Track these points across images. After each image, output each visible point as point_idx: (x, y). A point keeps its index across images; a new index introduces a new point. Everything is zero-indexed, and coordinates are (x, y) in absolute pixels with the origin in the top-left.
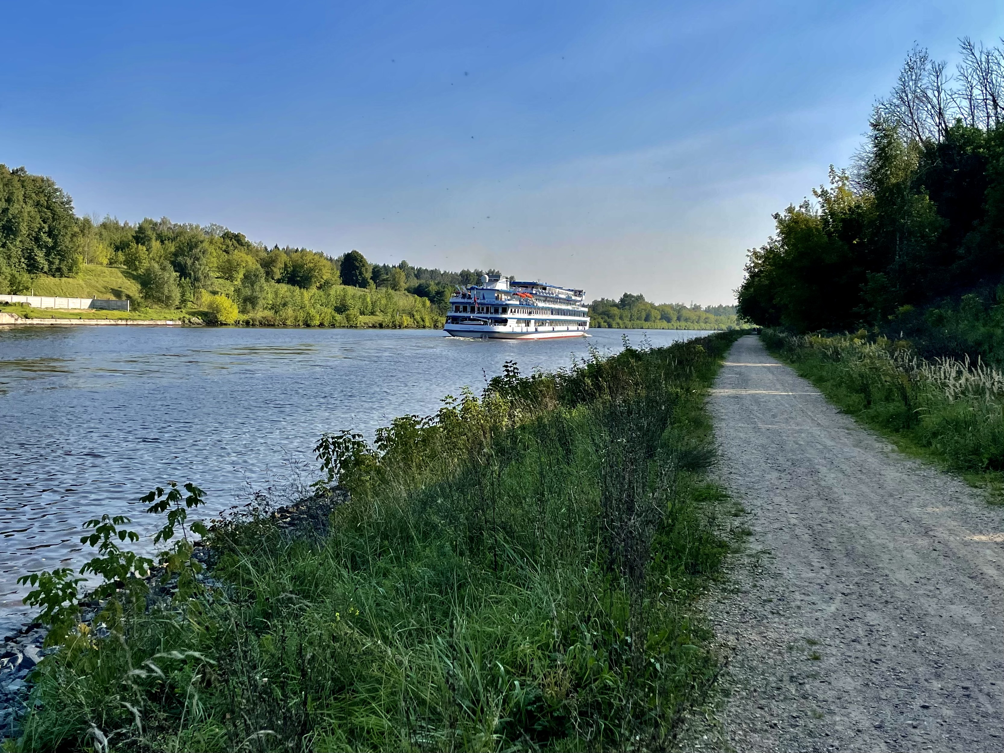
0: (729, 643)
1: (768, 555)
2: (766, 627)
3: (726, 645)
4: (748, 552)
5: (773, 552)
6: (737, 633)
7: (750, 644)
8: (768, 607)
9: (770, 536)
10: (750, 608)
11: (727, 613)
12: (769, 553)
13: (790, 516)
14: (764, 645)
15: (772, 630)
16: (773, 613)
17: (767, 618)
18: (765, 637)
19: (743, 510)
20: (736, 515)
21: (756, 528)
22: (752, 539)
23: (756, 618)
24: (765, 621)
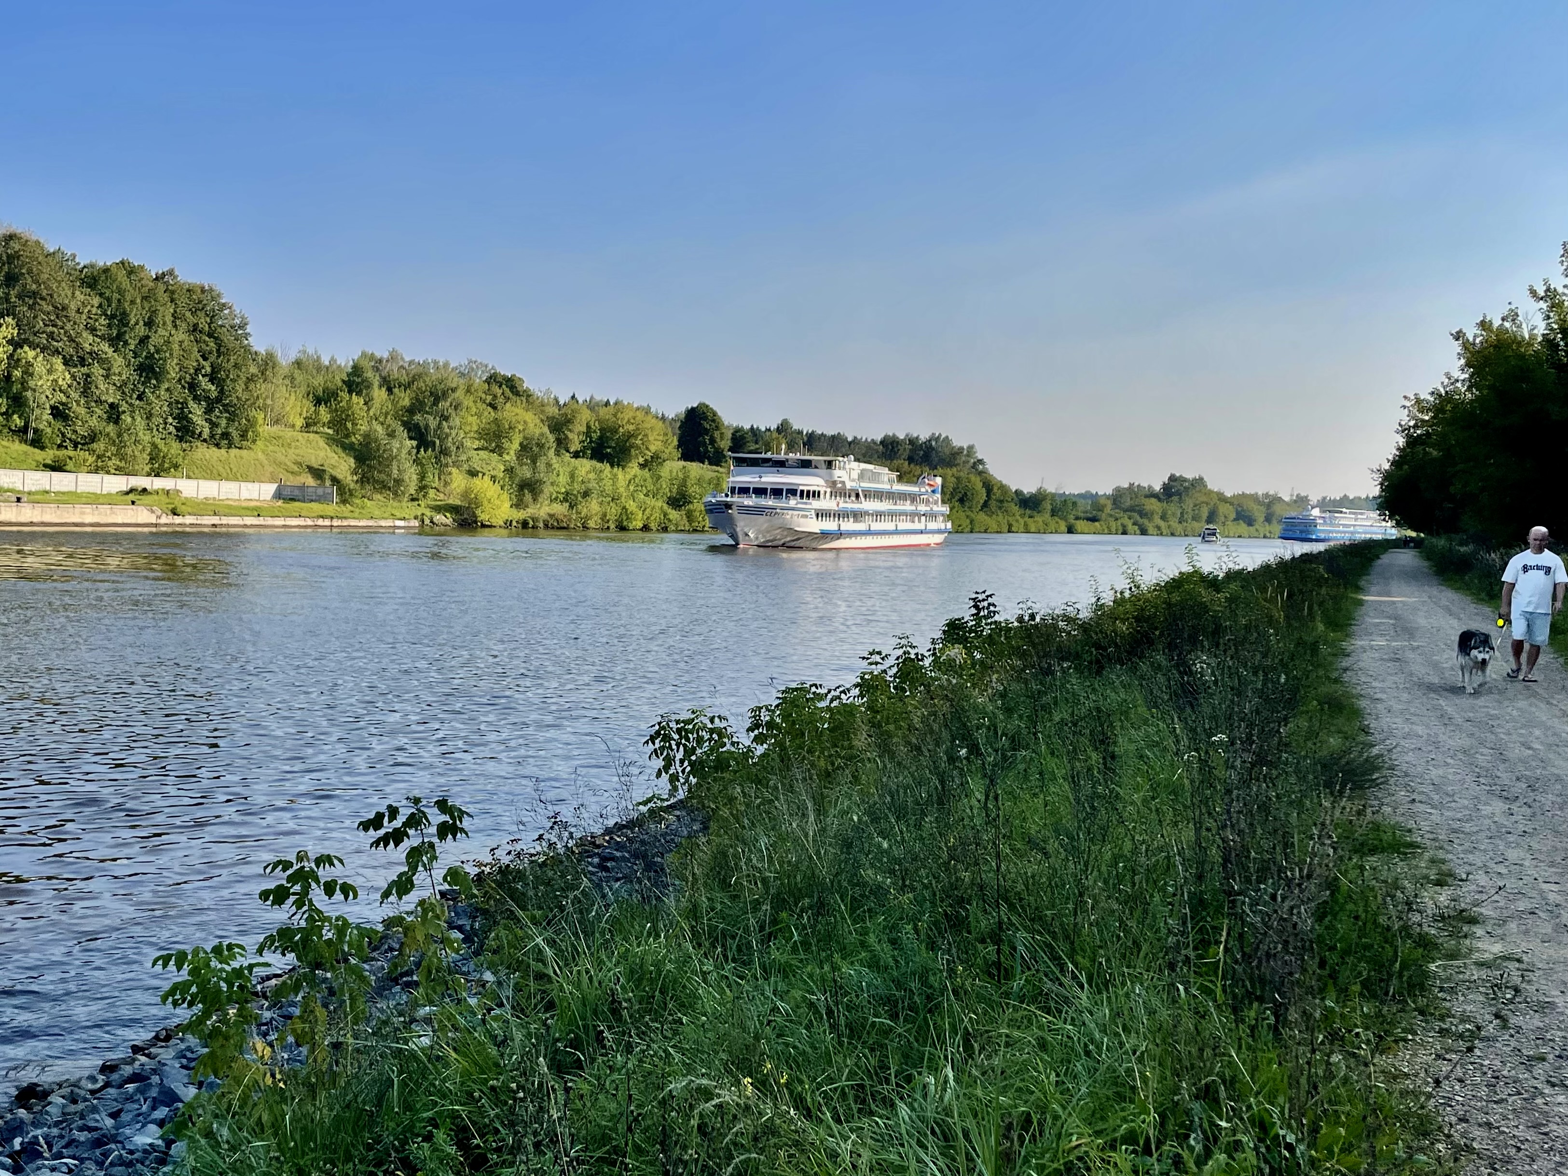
0: (1475, 1145)
1: (1517, 965)
2: (1545, 1114)
3: (1469, 1149)
4: (1476, 956)
5: (1525, 958)
6: (1489, 1125)
7: (1519, 1149)
8: (1539, 1070)
9: (1513, 926)
10: (1505, 1073)
11: (1461, 1081)
12: (1519, 961)
13: (1545, 886)
14: (1547, 1152)
15: (1557, 1119)
16: (1553, 1085)
17: (1542, 1094)
18: (1546, 1134)
19: (1451, 875)
20: (1440, 883)
21: (1483, 910)
22: (1479, 931)
23: (1520, 1094)
24: (1539, 1101)
